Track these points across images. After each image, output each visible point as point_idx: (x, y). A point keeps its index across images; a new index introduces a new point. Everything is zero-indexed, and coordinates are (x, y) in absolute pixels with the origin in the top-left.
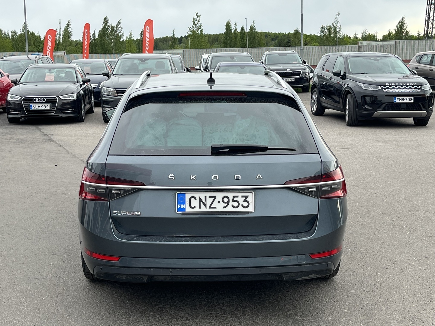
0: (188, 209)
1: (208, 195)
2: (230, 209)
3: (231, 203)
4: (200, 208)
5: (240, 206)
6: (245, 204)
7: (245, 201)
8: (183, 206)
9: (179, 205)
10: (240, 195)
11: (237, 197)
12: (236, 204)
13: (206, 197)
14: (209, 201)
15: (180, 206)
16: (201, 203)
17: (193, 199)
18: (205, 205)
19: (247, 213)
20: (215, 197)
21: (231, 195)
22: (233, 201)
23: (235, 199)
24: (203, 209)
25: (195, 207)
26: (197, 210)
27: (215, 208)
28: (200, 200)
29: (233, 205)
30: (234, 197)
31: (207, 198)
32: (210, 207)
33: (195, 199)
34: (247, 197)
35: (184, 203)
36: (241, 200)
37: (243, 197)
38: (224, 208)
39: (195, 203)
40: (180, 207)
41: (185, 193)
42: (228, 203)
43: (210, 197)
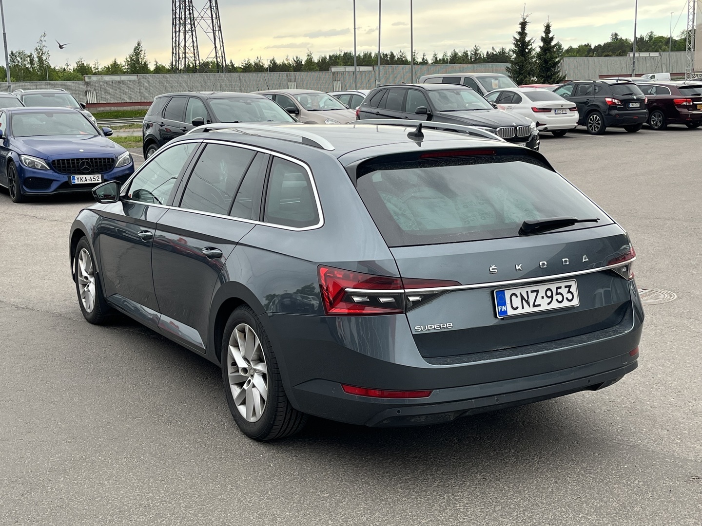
0: (511, 312)
1: (529, 289)
2: (555, 305)
3: (555, 297)
4: (523, 308)
5: (565, 299)
6: (570, 297)
7: (569, 292)
8: (504, 308)
9: (499, 307)
10: (563, 285)
11: (560, 288)
12: (560, 298)
13: (527, 292)
14: (532, 296)
15: (501, 308)
16: (524, 301)
17: (514, 297)
18: (528, 303)
19: (573, 307)
20: (537, 291)
21: (553, 287)
22: (557, 294)
24: (528, 309)
25: (517, 308)
26: (520, 311)
27: (539, 305)
28: (522, 298)
29: (557, 300)
30: (558, 288)
31: (529, 293)
32: (534, 306)
33: (517, 297)
34: (569, 287)
35: (505, 304)
37: (566, 287)
38: (549, 304)
39: (517, 302)
40: (501, 310)
43: (532, 292)
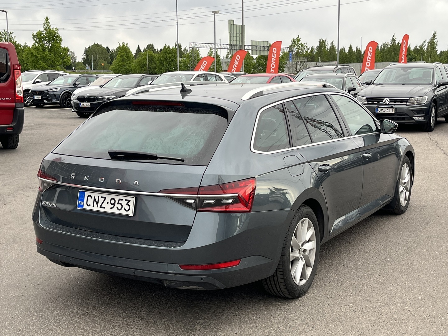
0: (85, 207)
7: (127, 204)
8: (82, 203)
22: (118, 203)
23: (120, 202)
25: (90, 205)
27: (104, 208)
30: (120, 200)
31: (100, 197)
32: (101, 207)
35: (83, 201)
36: (124, 203)
37: (126, 200)
40: (80, 204)
41: (85, 192)
42: (114, 204)
43: (102, 197)
